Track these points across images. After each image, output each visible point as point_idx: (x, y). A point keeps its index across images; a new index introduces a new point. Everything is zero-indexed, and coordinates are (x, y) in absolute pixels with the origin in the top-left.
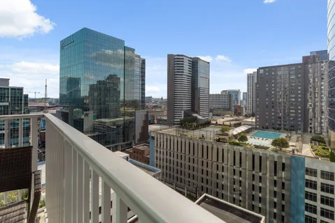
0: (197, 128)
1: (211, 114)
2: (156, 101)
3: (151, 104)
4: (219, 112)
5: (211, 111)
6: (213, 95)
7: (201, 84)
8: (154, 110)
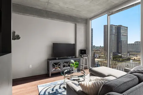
0: (123, 61)
1: (128, 54)
2: (97, 47)
3: (95, 49)
4: (133, 53)
5: (128, 52)
6: (130, 44)
7: (123, 38)
8: (97, 52)
